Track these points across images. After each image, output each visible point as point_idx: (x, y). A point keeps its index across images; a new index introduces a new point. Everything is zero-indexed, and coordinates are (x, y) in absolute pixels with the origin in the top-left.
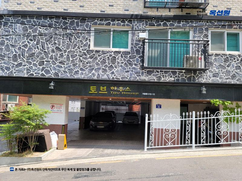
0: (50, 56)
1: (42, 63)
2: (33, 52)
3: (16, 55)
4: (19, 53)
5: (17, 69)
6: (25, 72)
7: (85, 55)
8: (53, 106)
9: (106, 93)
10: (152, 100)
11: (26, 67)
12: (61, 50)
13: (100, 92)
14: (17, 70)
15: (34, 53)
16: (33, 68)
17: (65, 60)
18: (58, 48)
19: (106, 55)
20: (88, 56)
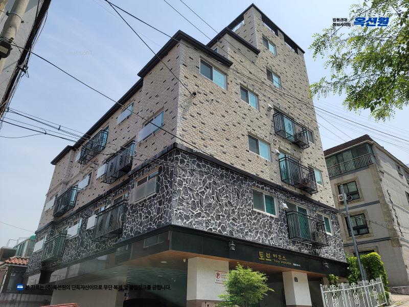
0: (224, 210)
1: (218, 217)
2: (210, 202)
3: (194, 202)
4: (197, 200)
5: (196, 220)
6: (204, 225)
7: (251, 215)
8: (218, 275)
9: (270, 260)
10: (285, 275)
11: (204, 219)
12: (232, 206)
13: (267, 259)
14: (197, 222)
15: (211, 204)
16: (212, 222)
17: (237, 218)
18: (229, 202)
19: (265, 218)
20: (253, 217)
